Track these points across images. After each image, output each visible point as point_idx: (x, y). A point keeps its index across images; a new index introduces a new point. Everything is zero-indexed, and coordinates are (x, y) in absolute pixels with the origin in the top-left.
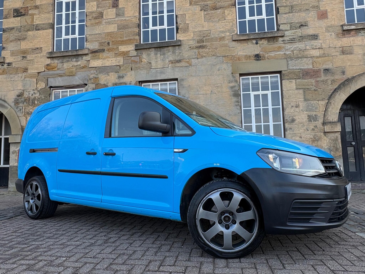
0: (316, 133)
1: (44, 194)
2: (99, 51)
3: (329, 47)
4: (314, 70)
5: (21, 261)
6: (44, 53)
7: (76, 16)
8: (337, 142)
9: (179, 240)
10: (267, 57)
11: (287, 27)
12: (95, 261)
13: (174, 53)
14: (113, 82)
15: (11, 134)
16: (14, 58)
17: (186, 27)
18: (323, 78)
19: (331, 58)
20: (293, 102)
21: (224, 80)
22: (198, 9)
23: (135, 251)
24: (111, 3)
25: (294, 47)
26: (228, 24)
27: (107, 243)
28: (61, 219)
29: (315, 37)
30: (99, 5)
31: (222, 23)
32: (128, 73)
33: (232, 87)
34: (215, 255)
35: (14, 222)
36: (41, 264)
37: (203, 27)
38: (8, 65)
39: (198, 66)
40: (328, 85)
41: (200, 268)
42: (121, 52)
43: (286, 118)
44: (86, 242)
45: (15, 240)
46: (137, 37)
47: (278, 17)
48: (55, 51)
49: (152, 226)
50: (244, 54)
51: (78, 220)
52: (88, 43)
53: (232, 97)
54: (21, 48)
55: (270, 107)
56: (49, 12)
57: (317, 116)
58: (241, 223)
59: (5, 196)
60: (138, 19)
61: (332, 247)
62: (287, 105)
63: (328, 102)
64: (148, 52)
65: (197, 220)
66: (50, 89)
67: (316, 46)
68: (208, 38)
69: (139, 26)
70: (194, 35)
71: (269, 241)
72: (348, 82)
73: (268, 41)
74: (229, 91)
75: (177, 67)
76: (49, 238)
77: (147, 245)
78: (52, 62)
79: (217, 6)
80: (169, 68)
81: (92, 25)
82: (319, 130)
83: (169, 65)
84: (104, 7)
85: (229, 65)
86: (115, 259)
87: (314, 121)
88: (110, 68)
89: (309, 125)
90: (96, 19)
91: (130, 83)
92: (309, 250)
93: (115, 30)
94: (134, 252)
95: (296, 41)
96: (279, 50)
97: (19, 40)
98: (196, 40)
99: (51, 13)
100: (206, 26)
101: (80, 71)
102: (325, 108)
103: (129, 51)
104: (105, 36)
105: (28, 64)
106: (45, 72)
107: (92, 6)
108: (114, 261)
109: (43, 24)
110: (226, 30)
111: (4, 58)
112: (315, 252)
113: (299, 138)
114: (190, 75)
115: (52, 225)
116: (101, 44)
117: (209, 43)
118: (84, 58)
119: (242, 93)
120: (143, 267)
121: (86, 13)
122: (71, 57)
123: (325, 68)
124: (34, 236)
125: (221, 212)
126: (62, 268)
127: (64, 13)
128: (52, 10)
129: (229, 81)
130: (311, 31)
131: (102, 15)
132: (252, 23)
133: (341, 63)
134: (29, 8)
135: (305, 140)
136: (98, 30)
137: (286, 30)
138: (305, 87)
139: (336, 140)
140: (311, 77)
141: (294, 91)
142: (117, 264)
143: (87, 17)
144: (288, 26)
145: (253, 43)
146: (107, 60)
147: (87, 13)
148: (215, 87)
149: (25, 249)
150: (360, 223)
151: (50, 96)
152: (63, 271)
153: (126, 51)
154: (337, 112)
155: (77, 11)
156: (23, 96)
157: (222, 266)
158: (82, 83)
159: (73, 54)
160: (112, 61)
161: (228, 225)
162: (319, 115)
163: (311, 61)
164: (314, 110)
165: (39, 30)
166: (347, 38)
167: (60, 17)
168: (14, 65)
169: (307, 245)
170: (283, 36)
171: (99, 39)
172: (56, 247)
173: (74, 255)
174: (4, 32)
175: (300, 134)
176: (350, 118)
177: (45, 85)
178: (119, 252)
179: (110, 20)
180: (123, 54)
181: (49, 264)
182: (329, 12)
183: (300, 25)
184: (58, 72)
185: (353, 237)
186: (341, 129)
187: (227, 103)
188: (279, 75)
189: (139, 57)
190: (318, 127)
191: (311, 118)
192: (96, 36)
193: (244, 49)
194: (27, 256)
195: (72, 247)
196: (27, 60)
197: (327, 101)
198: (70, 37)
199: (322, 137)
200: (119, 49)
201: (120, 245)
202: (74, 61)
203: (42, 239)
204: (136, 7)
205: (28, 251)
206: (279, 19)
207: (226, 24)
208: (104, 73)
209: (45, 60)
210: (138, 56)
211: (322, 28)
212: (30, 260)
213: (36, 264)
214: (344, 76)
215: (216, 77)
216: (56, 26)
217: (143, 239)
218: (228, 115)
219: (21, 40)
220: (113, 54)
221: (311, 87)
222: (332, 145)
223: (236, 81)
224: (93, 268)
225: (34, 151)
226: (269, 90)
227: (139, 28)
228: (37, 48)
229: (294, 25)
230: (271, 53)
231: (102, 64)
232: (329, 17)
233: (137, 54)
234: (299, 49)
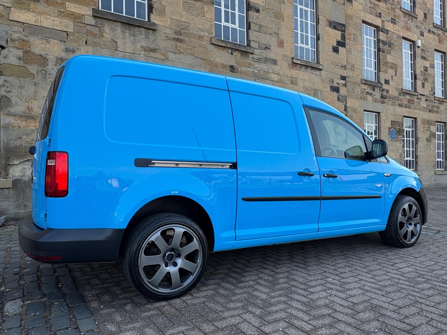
3: (284, 75)
10: (240, 71)
13: (147, 37)
14: (57, 54)
17: (162, 9)
25: (260, 67)
26: (206, 23)
29: (275, 62)
31: (201, 19)
37: (182, 16)
39: (175, 63)
42: (69, 12)
47: (250, 33)
50: (221, 61)
64: (112, 25)
67: (275, 71)
68: (187, 32)
70: (171, 22)
73: (241, 55)
75: (151, 57)
80: (141, 55)
83: (141, 52)
88: (50, 31)
95: (262, 62)
96: (249, 66)
98: (173, 30)
100: (185, 17)
103: (84, 15)
110: (205, 29)
130: (273, 55)
132: (226, 29)
137: (255, 49)
144: (257, 45)
145: (228, 52)
146: (45, 18)
153: (78, 14)
160: (53, 20)
166: (295, 70)
180: (73, 16)
182: (285, 42)
183: (265, 47)
189: (98, 29)
193: (221, 57)
200: (67, 6)
206: (250, 35)
207: (204, 22)
208: (39, 37)
210: (97, 27)
211: (280, 56)
220: (56, 11)
229: (261, 46)
230: (243, 68)
231: (35, 21)
232: (285, 47)
233: (95, 22)
234: (264, 70)
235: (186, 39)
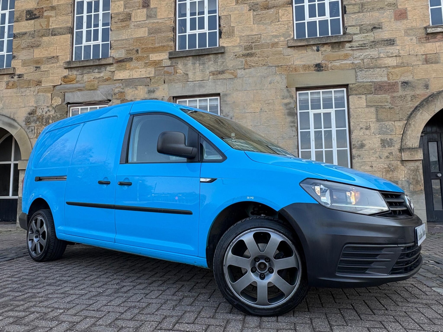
0: (391, 162)
1: (50, 231)
2: (125, 60)
3: (409, 55)
4: (389, 83)
5: (10, 312)
6: (61, 63)
7: (100, 19)
8: (418, 173)
9: (207, 291)
10: (331, 67)
11: (356, 30)
12: (98, 314)
13: (216, 62)
14: (142, 97)
15: (20, 159)
16: (26, 69)
17: (231, 30)
18: (401, 92)
19: (412, 68)
20: (363, 122)
21: (277, 95)
22: (246, 8)
23: (150, 304)
24: (141, 3)
25: (364, 55)
26: (282, 27)
27: (118, 293)
28: (70, 262)
29: (391, 42)
30: (127, 5)
31: (275, 25)
32: (160, 87)
33: (286, 104)
34: (247, 311)
35: (14, 264)
36: (32, 317)
37: (252, 30)
38: (19, 77)
39: (244, 79)
40: (407, 101)
41: (225, 328)
42: (152, 62)
43: (353, 143)
44: (93, 291)
45: (10, 286)
46: (172, 43)
47: (345, 18)
48: (74, 60)
49: (178, 273)
50: (302, 63)
51: (90, 264)
52: (113, 51)
53: (287, 116)
54: (35, 57)
55: (334, 129)
56: (67, 14)
57: (393, 140)
58: (280, 272)
59: (12, 233)
60: (173, 21)
61: (398, 306)
62: (355, 127)
63: (407, 123)
64: (184, 61)
65: (224, 267)
66: (67, 106)
67: (392, 53)
68: (258, 43)
69: (174, 29)
70: (241, 40)
71: (318, 295)
72: (433, 99)
73: (333, 48)
74: (282, 109)
75: (219, 79)
76: (50, 285)
77: (166, 296)
78: (70, 73)
79: (270, 5)
80: (210, 80)
81: (118, 29)
82: (394, 158)
83: (210, 77)
84: (133, 7)
85: (283, 76)
86: (122, 313)
87: (388, 147)
88: (138, 80)
89: (383, 152)
90: (123, 21)
91: (162, 99)
92: (368, 308)
93: (146, 34)
94: (148, 305)
95: (368, 47)
96: (345, 58)
97: (32, 47)
98: (243, 46)
99: (70, 14)
100: (256, 29)
101: (103, 84)
102: (403, 130)
103: (162, 60)
104: (134, 42)
105: (43, 76)
106: (62, 86)
107: (119, 6)
108: (120, 315)
109: (61, 28)
110: (281, 34)
111: (14, 68)
112: (375, 311)
113: (369, 167)
114: (235, 89)
115: (58, 269)
116: (128, 51)
117: (259, 50)
118: (109, 68)
119: (299, 111)
120: (155, 324)
121: (111, 15)
122: (93, 68)
123: (403, 81)
124: (33, 282)
125: (254, 257)
126: (56, 323)
127: (85, 14)
128: (71, 11)
129: (283, 96)
130: (387, 35)
131: (130, 17)
132: (312, 25)
133: (424, 74)
134: (45, 9)
135: (376, 170)
136: (125, 35)
137: (355, 34)
138: (377, 105)
139: (416, 171)
140: (386, 91)
141: (363, 110)
142: (123, 319)
143: (112, 19)
144: (358, 29)
145: (313, 50)
146: (136, 71)
147: (113, 15)
148: (266, 104)
149: (18, 298)
150: (440, 276)
151: (67, 115)
152: (56, 326)
153: (158, 60)
154: (418, 135)
155: (101, 12)
156: (35, 114)
157: (253, 325)
158: (105, 98)
159: (95, 64)
160: (141, 72)
161: (264, 274)
162: (395, 139)
163: (385, 72)
164: (389, 133)
165: (55, 35)
166: (432, 43)
167: (80, 19)
168: (25, 77)
169: (366, 302)
170: (350, 42)
171: (126, 46)
172: (56, 296)
173: (74, 307)
174: (14, 38)
175: (370, 163)
176: (436, 143)
177: (61, 101)
178: (129, 304)
179: (140, 23)
180: (155, 64)
181: (41, 317)
182: (409, 11)
183: (373, 27)
184: (78, 85)
185: (427, 293)
186: (422, 156)
187: (280, 124)
188: (345, 89)
189: (173, 68)
190: (393, 154)
191: (385, 143)
192: (122, 42)
193: (302, 58)
194: (18, 306)
195: (74, 297)
196: (41, 71)
197: (405, 122)
198: (92, 43)
199: (399, 167)
200: (150, 58)
201: (133, 296)
202: (97, 72)
203: (41, 286)
204: (171, 7)
205: (21, 300)
206: (345, 20)
207: (279, 27)
208: (131, 87)
209: (62, 71)
210: (173, 66)
211: (400, 31)
212: (20, 311)
213: (26, 316)
214: (428, 91)
215: (267, 91)
216: (75, 31)
217: (162, 289)
218: (280, 138)
219: (35, 48)
220: (143, 64)
221: (386, 104)
222: (411, 177)
223: (292, 97)
224: (93, 324)
225: (40, 179)
226: (333, 108)
227: (174, 32)
228: (53, 57)
229: (365, 28)
230: (336, 63)
231: (129, 76)
232: (409, 17)
233: (171, 63)
234: (371, 57)
235: (258, 51)
